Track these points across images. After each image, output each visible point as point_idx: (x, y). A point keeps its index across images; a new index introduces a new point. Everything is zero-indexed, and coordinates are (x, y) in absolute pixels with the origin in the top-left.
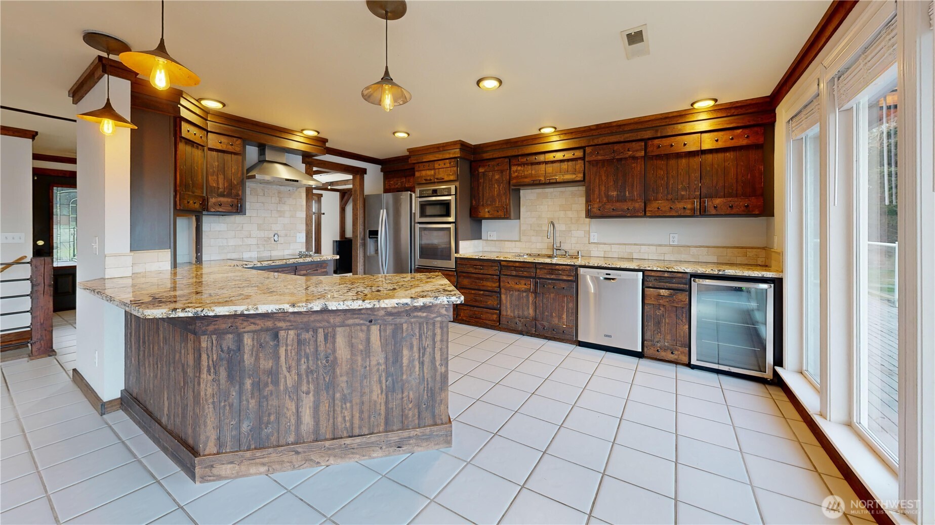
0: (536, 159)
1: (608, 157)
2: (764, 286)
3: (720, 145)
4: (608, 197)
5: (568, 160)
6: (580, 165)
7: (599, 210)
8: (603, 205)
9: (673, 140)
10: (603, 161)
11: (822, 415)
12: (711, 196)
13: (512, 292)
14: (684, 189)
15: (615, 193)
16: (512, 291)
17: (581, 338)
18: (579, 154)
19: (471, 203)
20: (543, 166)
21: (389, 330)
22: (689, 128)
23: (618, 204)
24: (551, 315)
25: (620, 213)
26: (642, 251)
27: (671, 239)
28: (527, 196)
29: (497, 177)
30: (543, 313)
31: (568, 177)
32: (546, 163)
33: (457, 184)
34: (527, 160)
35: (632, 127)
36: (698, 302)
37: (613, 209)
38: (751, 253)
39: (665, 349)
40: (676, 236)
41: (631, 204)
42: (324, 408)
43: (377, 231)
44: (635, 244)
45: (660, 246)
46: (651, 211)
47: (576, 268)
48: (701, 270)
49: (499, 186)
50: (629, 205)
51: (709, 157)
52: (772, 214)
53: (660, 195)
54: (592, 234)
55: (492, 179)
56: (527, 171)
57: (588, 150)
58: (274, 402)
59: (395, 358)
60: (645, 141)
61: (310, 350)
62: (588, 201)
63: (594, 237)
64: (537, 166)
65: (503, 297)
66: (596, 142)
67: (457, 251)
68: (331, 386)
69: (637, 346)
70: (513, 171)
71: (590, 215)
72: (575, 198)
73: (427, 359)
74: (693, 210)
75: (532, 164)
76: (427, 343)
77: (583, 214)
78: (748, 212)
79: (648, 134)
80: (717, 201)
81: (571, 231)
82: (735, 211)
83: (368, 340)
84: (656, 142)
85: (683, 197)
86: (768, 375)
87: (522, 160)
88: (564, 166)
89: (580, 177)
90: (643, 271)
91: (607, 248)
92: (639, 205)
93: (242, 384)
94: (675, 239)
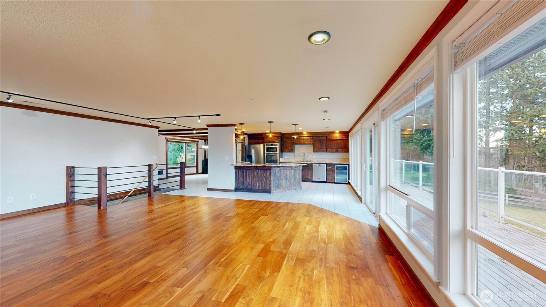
1: (318, 139)
2: (347, 165)
3: (340, 139)
4: (319, 148)
5: (309, 139)
6: (312, 140)
7: (316, 150)
9: (332, 137)
10: (318, 140)
11: (357, 190)
12: (339, 148)
14: (334, 147)
17: (313, 180)
18: (312, 138)
19: (282, 148)
20: (302, 140)
21: (294, 170)
22: (335, 135)
23: (321, 149)
24: (306, 176)
26: (325, 160)
28: (296, 146)
29: (289, 141)
30: (304, 175)
31: (309, 143)
32: (303, 139)
33: (279, 143)
35: (324, 133)
36: (336, 176)
37: (320, 151)
38: (346, 160)
39: (330, 180)
42: (286, 182)
43: (251, 156)
46: (328, 151)
47: (312, 164)
48: (337, 163)
49: (290, 144)
50: (323, 150)
51: (338, 141)
52: (349, 152)
53: (329, 148)
56: (298, 141)
57: (314, 137)
58: (280, 181)
59: (295, 175)
60: (327, 136)
61: (284, 173)
62: (314, 149)
63: (316, 157)
64: (301, 140)
66: (316, 135)
67: (279, 161)
68: (287, 179)
69: (325, 180)
70: (294, 140)
71: (314, 152)
72: (311, 148)
73: (299, 175)
74: (336, 151)
75: (300, 139)
76: (299, 173)
77: (312, 151)
78: (345, 152)
79: (327, 135)
80: (340, 149)
81: (308, 155)
82: (343, 151)
83: (291, 172)
84: (329, 137)
85: (333, 148)
86: (348, 182)
88: (308, 140)
89: (312, 143)
90: (326, 164)
91: (317, 159)
92: (325, 150)
93: (276, 178)
94: (332, 157)
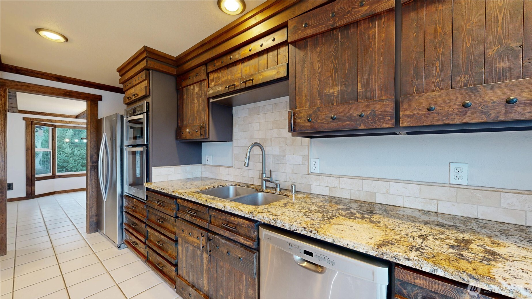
0: (231, 59)
1: (322, 28)
4: (323, 97)
5: (267, 51)
6: (283, 54)
7: (308, 120)
8: (314, 112)
10: (316, 36)
13: (187, 245)
15: (335, 90)
16: (188, 243)
18: (281, 37)
19: (178, 123)
20: (239, 67)
23: (341, 109)
25: (345, 124)
26: (391, 192)
27: (453, 174)
28: (240, 113)
29: (197, 90)
31: (267, 75)
32: (242, 61)
33: (150, 99)
34: (222, 63)
37: (332, 118)
40: (465, 167)
41: (367, 106)
44: (379, 179)
45: (428, 184)
46: (412, 116)
47: (256, 225)
50: (364, 106)
54: (312, 161)
55: (193, 93)
56: (224, 77)
57: (291, 24)
63: (315, 165)
64: (233, 69)
65: (180, 248)
66: (304, 8)
70: (211, 80)
71: (294, 129)
75: (228, 66)
81: (285, 156)
87: (218, 64)
92: (383, 106)
94: (463, 174)
